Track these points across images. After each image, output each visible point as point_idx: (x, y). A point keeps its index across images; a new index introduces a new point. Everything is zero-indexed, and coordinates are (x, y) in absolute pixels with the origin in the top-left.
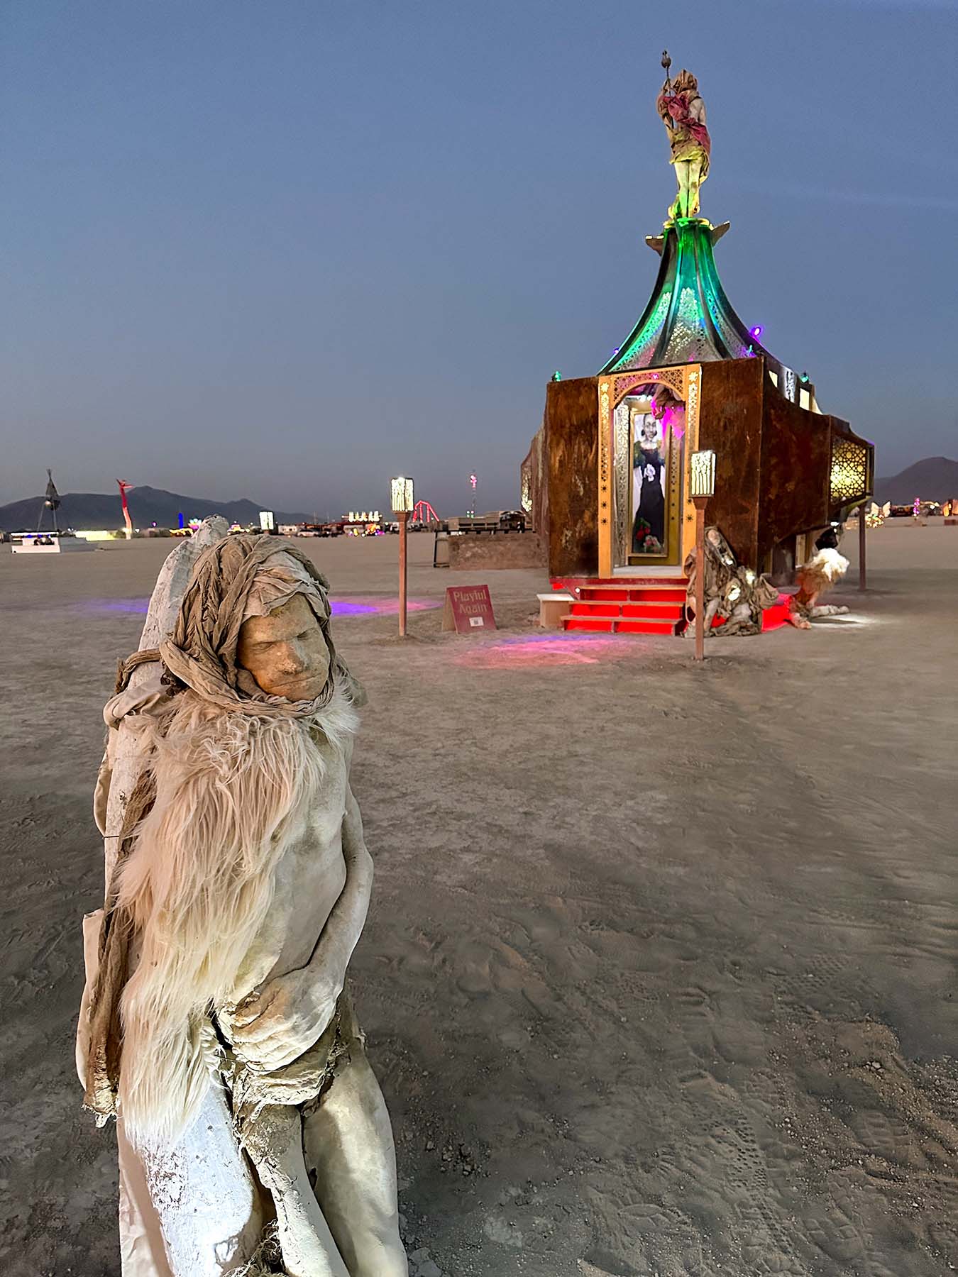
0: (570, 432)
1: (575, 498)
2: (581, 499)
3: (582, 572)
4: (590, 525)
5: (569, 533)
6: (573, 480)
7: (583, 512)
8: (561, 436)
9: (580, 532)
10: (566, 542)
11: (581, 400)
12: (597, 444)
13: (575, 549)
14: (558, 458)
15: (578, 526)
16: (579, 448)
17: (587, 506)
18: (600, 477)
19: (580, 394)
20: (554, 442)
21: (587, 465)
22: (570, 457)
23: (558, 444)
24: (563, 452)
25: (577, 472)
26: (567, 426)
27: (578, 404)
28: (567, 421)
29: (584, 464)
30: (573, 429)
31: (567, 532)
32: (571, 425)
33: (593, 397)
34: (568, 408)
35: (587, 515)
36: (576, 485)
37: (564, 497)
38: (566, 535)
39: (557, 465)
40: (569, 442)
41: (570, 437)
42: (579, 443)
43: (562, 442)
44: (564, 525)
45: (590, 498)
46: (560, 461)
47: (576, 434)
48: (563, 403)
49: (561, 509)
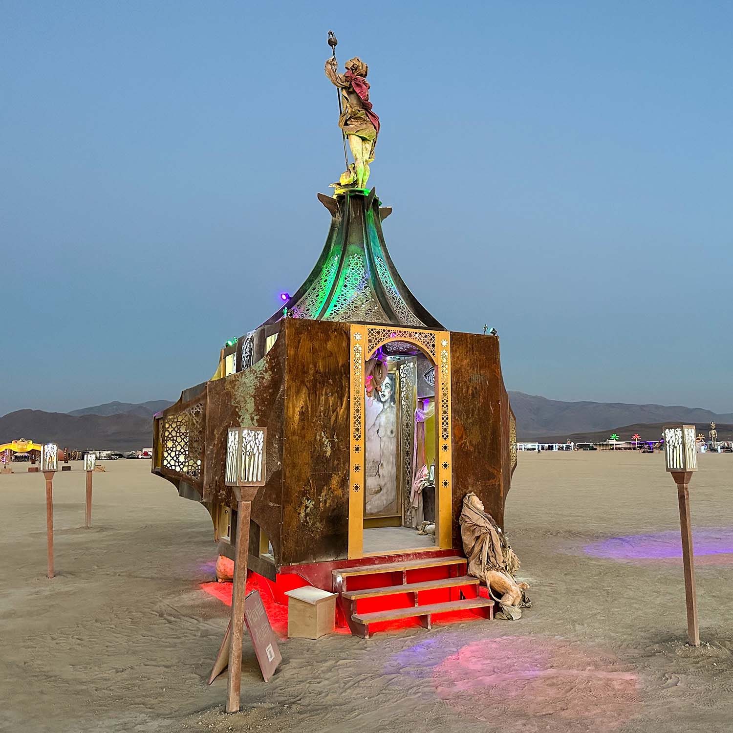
0: (315, 380)
1: (319, 458)
2: (328, 460)
3: (327, 553)
4: (339, 492)
5: (311, 504)
6: (318, 437)
7: (330, 476)
8: (303, 382)
9: (325, 502)
10: (307, 515)
11: (329, 345)
12: (349, 397)
13: (318, 524)
14: (298, 409)
15: (323, 494)
16: (327, 400)
17: (335, 469)
18: (352, 436)
19: (328, 338)
20: (293, 390)
21: (336, 420)
22: (314, 409)
23: (298, 392)
24: (305, 402)
25: (324, 427)
26: (312, 372)
27: (326, 349)
28: (311, 366)
29: (333, 419)
30: (318, 376)
31: (308, 503)
32: (317, 372)
33: (344, 344)
34: (314, 351)
35: (335, 481)
36: (322, 444)
37: (304, 458)
38: (307, 507)
39: (297, 417)
40: (314, 392)
41: (315, 386)
42: (326, 394)
43: (304, 390)
44: (304, 494)
45: (339, 459)
46: (302, 413)
47: (323, 383)
48: (306, 344)
49: (300, 472)
